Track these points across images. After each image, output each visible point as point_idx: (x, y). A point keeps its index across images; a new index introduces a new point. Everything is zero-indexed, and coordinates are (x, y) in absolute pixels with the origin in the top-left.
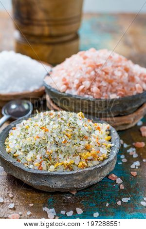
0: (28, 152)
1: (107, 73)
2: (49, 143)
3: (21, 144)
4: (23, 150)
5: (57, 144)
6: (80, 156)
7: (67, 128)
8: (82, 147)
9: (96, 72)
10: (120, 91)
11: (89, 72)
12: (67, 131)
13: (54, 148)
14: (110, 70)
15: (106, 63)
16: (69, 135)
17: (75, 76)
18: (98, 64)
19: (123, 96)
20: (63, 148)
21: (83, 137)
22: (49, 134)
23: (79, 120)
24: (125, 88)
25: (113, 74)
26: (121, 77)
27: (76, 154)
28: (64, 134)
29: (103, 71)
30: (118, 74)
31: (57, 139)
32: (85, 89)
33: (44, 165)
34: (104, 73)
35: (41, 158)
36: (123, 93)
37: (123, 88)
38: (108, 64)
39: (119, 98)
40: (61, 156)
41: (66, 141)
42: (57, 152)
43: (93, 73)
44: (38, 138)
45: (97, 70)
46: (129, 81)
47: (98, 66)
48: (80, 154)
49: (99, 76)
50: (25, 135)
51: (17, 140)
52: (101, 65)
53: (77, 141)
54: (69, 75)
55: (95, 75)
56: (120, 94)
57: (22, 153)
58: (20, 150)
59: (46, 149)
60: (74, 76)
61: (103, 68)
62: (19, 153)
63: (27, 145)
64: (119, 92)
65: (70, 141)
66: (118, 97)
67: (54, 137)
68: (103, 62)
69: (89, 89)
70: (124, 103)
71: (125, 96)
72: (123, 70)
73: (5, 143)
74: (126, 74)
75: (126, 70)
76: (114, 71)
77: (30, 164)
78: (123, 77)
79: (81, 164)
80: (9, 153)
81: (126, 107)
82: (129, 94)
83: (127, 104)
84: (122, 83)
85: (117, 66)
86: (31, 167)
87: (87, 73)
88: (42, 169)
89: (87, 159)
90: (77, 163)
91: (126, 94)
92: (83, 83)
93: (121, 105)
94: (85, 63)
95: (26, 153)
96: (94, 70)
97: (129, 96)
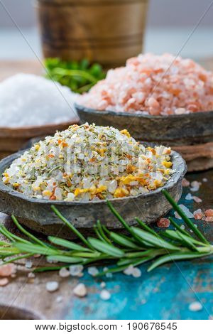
0: (35, 179)
2: (68, 162)
3: (26, 169)
4: (28, 176)
5: (81, 163)
6: (118, 181)
7: (97, 141)
8: (121, 168)
9: (153, 80)
10: (192, 103)
11: (142, 80)
12: (98, 145)
13: (77, 169)
16: (102, 149)
17: (122, 88)
18: (157, 68)
19: (195, 110)
20: (89, 169)
21: (124, 156)
22: (69, 150)
23: (122, 138)
24: (200, 101)
25: (182, 84)
26: (194, 86)
27: (111, 176)
28: (93, 149)
29: (164, 77)
30: (188, 82)
31: (81, 157)
32: (137, 104)
33: (58, 193)
35: (55, 184)
36: (195, 106)
37: (197, 101)
38: (172, 70)
39: (190, 114)
40: (86, 180)
41: (95, 158)
42: (80, 175)
43: (148, 81)
44: (52, 156)
45: (154, 77)
46: (206, 94)
47: (156, 72)
48: (117, 178)
49: (159, 85)
50: (32, 158)
51: (20, 166)
52: (161, 71)
53: (114, 159)
54: (112, 88)
55: (153, 85)
56: (191, 108)
57: (26, 182)
58: (23, 177)
59: (63, 171)
60: (119, 88)
61: (165, 74)
62: (20, 181)
63: (34, 168)
64: (189, 106)
65: (102, 158)
66: (188, 112)
67: (76, 155)
68: (165, 67)
69: (143, 104)
70: (198, 123)
71: (199, 111)
72: (196, 77)
73: (3, 174)
74: (202, 83)
75: (202, 78)
76: (182, 80)
77: (38, 194)
78: (197, 87)
79: (118, 191)
80: (7, 184)
81: (202, 130)
82: (206, 110)
83: (203, 125)
84: (195, 94)
85: (187, 74)
86: (39, 197)
87: (139, 81)
88: (55, 199)
89: (127, 186)
90: (111, 191)
91: (201, 108)
92: (133, 95)
93: (193, 125)
94: (136, 70)
95: (32, 180)
96: (151, 76)
97: (206, 113)
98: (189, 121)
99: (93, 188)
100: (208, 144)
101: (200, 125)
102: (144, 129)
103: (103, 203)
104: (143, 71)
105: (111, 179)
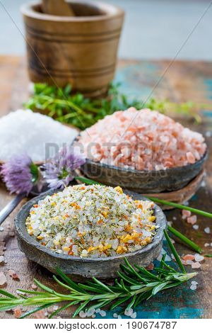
0: (55, 234)
1: (150, 139)
2: (81, 223)
3: (46, 224)
4: (49, 231)
5: (90, 224)
6: (119, 239)
7: (102, 205)
8: (121, 228)
9: (137, 137)
10: (168, 160)
11: (129, 138)
12: (103, 209)
13: (88, 230)
14: (155, 135)
15: (149, 126)
16: (105, 213)
17: (112, 142)
18: (140, 127)
19: (171, 166)
20: (98, 229)
21: (122, 217)
22: (81, 212)
23: (117, 195)
24: (174, 157)
25: (159, 140)
26: (169, 143)
27: (114, 236)
28: (100, 212)
29: (145, 135)
30: (165, 139)
31: (91, 219)
32: (125, 158)
33: (75, 249)
34: (147, 139)
35: (71, 241)
36: (171, 163)
37: (171, 157)
38: (152, 127)
39: (167, 170)
40: (96, 239)
41: (101, 221)
42: (90, 234)
43: (134, 138)
44: (68, 216)
45: (138, 135)
46: (178, 148)
47: (140, 130)
48: (118, 237)
49: (142, 143)
50: (50, 214)
51: (40, 219)
52: (143, 129)
53: (115, 220)
55: (137, 141)
56: (167, 165)
57: (48, 236)
58: (45, 231)
59: (77, 230)
61: (146, 132)
62: (44, 235)
63: (53, 226)
64: (166, 162)
65: (107, 220)
66: (165, 168)
67: (87, 217)
68: (146, 125)
69: (130, 158)
70: (172, 176)
71: (174, 167)
72: (170, 134)
73: (26, 223)
74: (175, 141)
75: (175, 135)
76: (159, 136)
77: (58, 248)
78: (171, 144)
79: (119, 249)
80: (32, 235)
81: (175, 181)
82: (179, 165)
83: (176, 177)
84: (170, 151)
85: (163, 131)
86: (60, 251)
87: (126, 138)
88: (72, 255)
89: (126, 243)
90: (115, 248)
91: (174, 164)
92: (122, 151)
93: (169, 179)
94: (123, 126)
95: (53, 235)
96: (135, 134)
97: (179, 167)
98: (166, 175)
99: (101, 246)
100: (179, 191)
101: (174, 177)
102: (131, 180)
103: (110, 261)
104: (129, 129)
105: (114, 238)
